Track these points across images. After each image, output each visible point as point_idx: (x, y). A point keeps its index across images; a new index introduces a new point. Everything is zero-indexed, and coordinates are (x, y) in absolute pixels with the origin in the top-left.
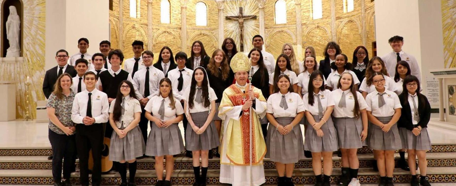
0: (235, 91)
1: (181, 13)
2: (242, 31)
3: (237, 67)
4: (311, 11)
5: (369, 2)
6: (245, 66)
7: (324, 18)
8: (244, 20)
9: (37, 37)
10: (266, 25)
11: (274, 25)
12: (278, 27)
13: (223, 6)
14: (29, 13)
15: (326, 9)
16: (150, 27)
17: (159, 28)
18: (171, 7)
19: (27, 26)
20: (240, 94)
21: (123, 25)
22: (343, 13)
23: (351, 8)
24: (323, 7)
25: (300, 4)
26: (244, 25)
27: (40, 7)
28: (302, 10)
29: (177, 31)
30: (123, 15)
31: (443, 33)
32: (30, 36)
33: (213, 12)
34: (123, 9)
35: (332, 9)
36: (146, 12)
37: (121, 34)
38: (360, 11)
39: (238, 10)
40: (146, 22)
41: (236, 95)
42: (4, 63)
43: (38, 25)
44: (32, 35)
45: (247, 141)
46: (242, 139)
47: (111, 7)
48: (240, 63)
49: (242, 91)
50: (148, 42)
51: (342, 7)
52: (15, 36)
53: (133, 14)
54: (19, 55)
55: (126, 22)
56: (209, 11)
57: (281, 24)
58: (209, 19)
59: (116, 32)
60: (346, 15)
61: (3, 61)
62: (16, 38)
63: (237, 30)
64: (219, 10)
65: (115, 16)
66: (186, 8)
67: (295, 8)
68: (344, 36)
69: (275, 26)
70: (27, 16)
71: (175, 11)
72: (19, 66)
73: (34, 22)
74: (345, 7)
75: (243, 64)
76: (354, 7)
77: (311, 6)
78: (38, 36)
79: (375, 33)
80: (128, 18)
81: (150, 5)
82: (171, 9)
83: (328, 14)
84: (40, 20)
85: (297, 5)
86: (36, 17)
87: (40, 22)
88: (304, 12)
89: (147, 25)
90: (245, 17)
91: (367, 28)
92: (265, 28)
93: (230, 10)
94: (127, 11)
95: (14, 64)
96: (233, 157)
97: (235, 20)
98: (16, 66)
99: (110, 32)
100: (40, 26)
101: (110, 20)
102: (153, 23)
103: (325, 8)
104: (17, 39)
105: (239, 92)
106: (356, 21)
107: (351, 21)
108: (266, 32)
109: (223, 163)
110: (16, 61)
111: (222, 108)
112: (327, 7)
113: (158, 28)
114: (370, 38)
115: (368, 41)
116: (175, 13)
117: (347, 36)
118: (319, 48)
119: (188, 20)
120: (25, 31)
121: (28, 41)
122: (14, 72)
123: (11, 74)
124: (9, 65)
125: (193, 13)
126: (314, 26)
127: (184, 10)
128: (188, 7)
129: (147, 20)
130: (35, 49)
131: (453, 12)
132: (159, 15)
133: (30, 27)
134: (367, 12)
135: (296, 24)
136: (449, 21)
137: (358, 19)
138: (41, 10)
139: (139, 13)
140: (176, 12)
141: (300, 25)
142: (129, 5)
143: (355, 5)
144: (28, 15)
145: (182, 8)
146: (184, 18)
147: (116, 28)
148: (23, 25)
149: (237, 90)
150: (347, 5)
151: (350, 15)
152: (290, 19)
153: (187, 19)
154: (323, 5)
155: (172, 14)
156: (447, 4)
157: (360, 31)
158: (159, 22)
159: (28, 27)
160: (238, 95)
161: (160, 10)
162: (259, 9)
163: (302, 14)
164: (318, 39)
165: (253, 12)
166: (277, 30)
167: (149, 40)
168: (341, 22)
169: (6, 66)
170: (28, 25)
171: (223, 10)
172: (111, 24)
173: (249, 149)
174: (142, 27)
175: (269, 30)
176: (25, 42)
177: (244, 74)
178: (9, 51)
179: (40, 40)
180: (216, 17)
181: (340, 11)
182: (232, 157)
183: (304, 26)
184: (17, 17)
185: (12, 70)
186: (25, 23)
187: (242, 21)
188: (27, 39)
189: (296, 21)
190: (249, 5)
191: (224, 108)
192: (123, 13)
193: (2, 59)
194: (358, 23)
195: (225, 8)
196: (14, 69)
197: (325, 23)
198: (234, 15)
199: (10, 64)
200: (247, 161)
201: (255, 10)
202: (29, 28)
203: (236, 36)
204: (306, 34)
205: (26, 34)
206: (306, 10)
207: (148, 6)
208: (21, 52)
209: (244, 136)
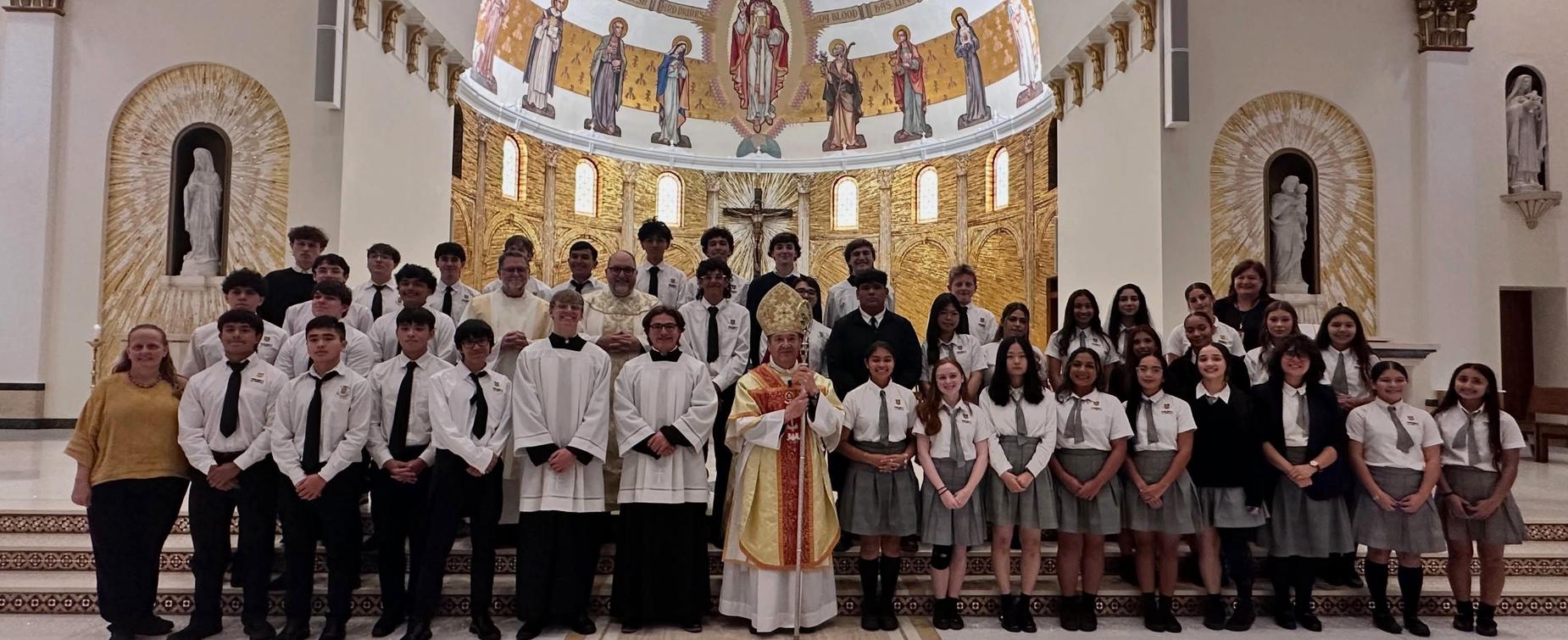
0: (767, 381)
1: (622, 196)
2: (758, 242)
3: (772, 321)
4: (913, 205)
5: (1043, 190)
6: (793, 319)
7: (941, 222)
8: (765, 217)
9: (265, 229)
10: (814, 231)
11: (831, 233)
12: (838, 236)
13: (718, 183)
14: (245, 169)
15: (945, 202)
16: (549, 223)
17: (570, 226)
18: (601, 180)
19: (239, 200)
20: (780, 389)
21: (485, 215)
22: (984, 211)
23: (1002, 200)
24: (940, 196)
25: (890, 189)
26: (764, 229)
27: (275, 156)
28: (893, 201)
29: (612, 236)
30: (486, 191)
31: (1212, 265)
32: (247, 226)
33: (695, 197)
34: (487, 176)
35: (960, 201)
36: (542, 188)
37: (480, 235)
38: (1023, 209)
39: (752, 196)
40: (539, 209)
41: (771, 390)
42: (174, 288)
43: (268, 200)
44: (250, 223)
45: (791, 507)
46: (779, 501)
47: (457, 170)
48: (781, 311)
49: (785, 380)
50: (544, 257)
51: (984, 199)
52: (206, 225)
53: (509, 189)
54: (214, 272)
55: (492, 208)
56: (686, 195)
57: (847, 232)
58: (686, 213)
59: (466, 228)
60: (989, 218)
61: (171, 285)
62: (208, 228)
63: (749, 241)
64: (710, 193)
65: (464, 192)
66: (634, 184)
67: (878, 198)
68: (984, 263)
69: (832, 235)
70: (238, 177)
71: (609, 190)
72: (213, 298)
73: (259, 193)
74: (988, 198)
75: (789, 313)
76: (1010, 201)
77: (913, 195)
78: (268, 228)
79: (1055, 258)
80: (499, 198)
81: (550, 172)
82: (600, 184)
83: (950, 213)
84: (274, 188)
85: (883, 189)
86: (264, 181)
87: (274, 191)
88: (897, 207)
89: (542, 218)
90: (766, 211)
91: (1037, 247)
92: (810, 239)
93: (732, 192)
94: (496, 182)
95: (202, 293)
96: (754, 548)
97: (743, 217)
98: (206, 297)
99: (453, 228)
100: (273, 204)
101: (453, 200)
102: (557, 214)
103: (944, 199)
104: (212, 232)
105: (776, 384)
106: (1012, 229)
107: (1000, 231)
108: (813, 247)
109: (730, 560)
110: (208, 287)
111: (735, 420)
112: (949, 197)
113: (566, 225)
114: (1044, 270)
115: (1038, 275)
116: (607, 193)
117: (992, 262)
118: (927, 287)
119: (638, 212)
120: (234, 213)
121: (239, 239)
122: (201, 311)
123: (192, 318)
124: (186, 297)
125: (650, 196)
126: (918, 238)
127: (629, 188)
128: (639, 182)
129: (544, 205)
130: (258, 259)
131: (1236, 217)
132: (572, 196)
133: (247, 204)
134: (1039, 211)
135: (879, 232)
136: (1226, 236)
137: (1017, 226)
138: (279, 165)
139: (524, 188)
140: (612, 193)
141: (889, 234)
142: (502, 168)
143: (1011, 195)
144: (243, 173)
145: (625, 183)
146: (628, 207)
147: (467, 220)
148: (229, 197)
149: (773, 378)
150: (993, 195)
151: (1001, 216)
152: (867, 221)
153: (635, 208)
154: (940, 192)
155: (601, 196)
156: (1222, 200)
157: (1020, 254)
158: (570, 211)
159: (242, 203)
160: (774, 389)
161: (573, 184)
162: (799, 194)
163: (893, 211)
164: (925, 266)
165: (785, 201)
166: (837, 245)
167: (546, 253)
168: (980, 231)
169: (179, 297)
170: (241, 198)
171: (718, 192)
172: (455, 210)
173: (796, 529)
174: (529, 221)
175: (818, 242)
176: (233, 239)
177: (792, 339)
178: (188, 261)
179: (272, 238)
180: (701, 209)
181: (978, 207)
182: (752, 545)
183: (898, 238)
184: (215, 177)
185: (196, 309)
186: (235, 193)
187: (760, 220)
188: (237, 233)
189: (879, 226)
190: (776, 185)
191: (738, 420)
192: (486, 185)
193: (170, 280)
194: (1018, 237)
195: (723, 189)
196: (202, 306)
197: (943, 233)
198: (742, 207)
199: (191, 293)
200: (789, 558)
201: (788, 198)
202: (245, 207)
203: (745, 252)
204: (899, 255)
205: (236, 220)
206: (902, 203)
207: (545, 173)
208: (220, 264)
209: (784, 495)
